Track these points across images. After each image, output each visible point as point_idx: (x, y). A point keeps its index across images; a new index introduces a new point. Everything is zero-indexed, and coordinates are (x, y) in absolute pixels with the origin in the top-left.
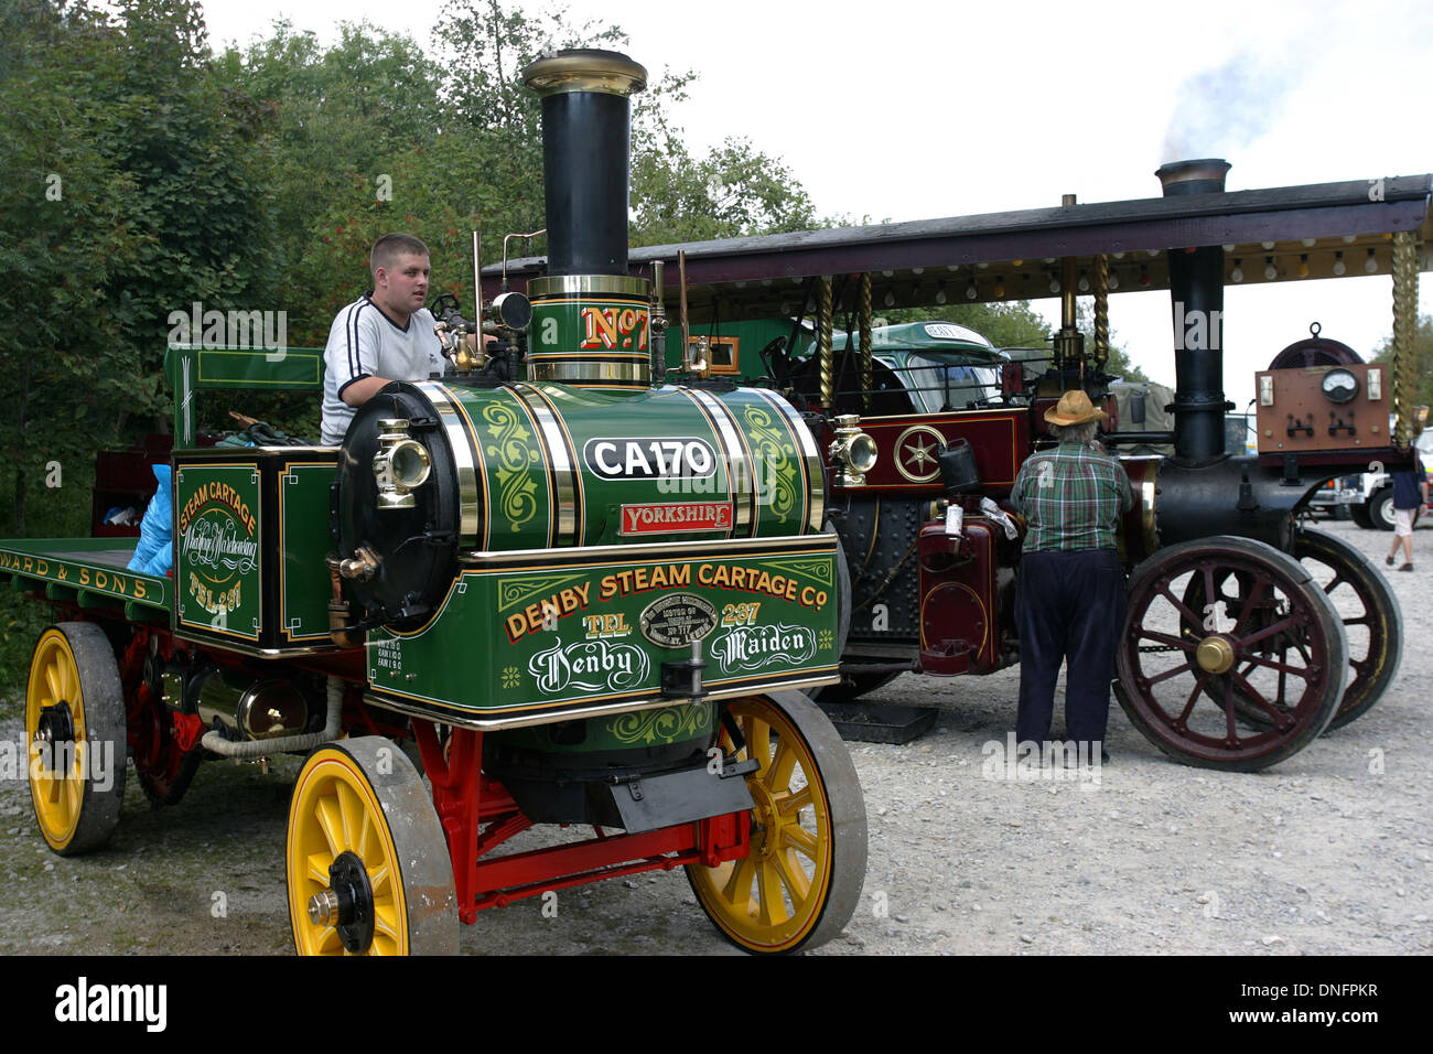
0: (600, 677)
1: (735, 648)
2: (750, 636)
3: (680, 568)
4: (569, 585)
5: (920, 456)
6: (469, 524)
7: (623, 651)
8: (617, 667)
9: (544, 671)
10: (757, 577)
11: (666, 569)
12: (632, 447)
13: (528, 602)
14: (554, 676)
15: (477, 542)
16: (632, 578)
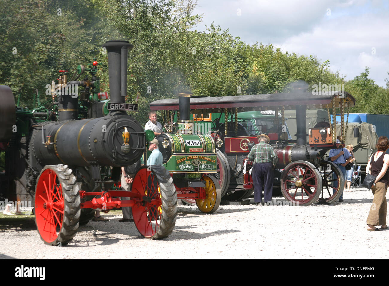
0: (187, 168)
1: (203, 167)
2: (205, 165)
3: (196, 156)
4: (183, 157)
5: (245, 145)
6: (172, 150)
7: (190, 166)
8: (189, 168)
9: (181, 167)
10: (206, 158)
11: (195, 156)
12: (191, 142)
13: (179, 159)
14: (182, 168)
15: (173, 152)
16: (191, 157)
